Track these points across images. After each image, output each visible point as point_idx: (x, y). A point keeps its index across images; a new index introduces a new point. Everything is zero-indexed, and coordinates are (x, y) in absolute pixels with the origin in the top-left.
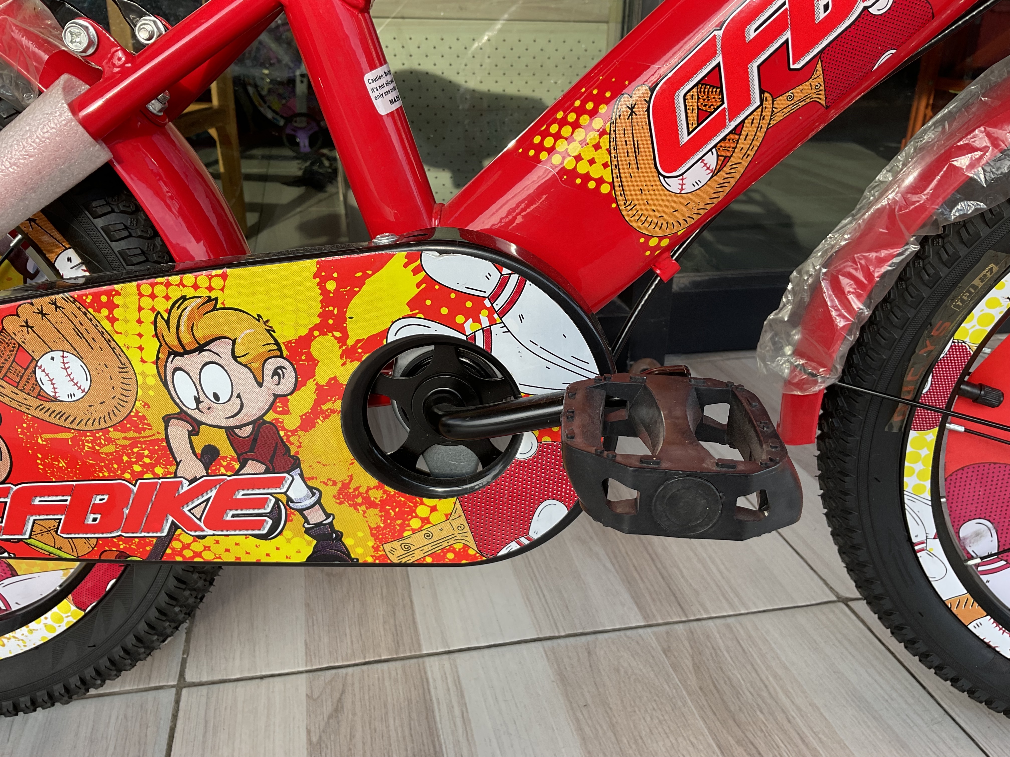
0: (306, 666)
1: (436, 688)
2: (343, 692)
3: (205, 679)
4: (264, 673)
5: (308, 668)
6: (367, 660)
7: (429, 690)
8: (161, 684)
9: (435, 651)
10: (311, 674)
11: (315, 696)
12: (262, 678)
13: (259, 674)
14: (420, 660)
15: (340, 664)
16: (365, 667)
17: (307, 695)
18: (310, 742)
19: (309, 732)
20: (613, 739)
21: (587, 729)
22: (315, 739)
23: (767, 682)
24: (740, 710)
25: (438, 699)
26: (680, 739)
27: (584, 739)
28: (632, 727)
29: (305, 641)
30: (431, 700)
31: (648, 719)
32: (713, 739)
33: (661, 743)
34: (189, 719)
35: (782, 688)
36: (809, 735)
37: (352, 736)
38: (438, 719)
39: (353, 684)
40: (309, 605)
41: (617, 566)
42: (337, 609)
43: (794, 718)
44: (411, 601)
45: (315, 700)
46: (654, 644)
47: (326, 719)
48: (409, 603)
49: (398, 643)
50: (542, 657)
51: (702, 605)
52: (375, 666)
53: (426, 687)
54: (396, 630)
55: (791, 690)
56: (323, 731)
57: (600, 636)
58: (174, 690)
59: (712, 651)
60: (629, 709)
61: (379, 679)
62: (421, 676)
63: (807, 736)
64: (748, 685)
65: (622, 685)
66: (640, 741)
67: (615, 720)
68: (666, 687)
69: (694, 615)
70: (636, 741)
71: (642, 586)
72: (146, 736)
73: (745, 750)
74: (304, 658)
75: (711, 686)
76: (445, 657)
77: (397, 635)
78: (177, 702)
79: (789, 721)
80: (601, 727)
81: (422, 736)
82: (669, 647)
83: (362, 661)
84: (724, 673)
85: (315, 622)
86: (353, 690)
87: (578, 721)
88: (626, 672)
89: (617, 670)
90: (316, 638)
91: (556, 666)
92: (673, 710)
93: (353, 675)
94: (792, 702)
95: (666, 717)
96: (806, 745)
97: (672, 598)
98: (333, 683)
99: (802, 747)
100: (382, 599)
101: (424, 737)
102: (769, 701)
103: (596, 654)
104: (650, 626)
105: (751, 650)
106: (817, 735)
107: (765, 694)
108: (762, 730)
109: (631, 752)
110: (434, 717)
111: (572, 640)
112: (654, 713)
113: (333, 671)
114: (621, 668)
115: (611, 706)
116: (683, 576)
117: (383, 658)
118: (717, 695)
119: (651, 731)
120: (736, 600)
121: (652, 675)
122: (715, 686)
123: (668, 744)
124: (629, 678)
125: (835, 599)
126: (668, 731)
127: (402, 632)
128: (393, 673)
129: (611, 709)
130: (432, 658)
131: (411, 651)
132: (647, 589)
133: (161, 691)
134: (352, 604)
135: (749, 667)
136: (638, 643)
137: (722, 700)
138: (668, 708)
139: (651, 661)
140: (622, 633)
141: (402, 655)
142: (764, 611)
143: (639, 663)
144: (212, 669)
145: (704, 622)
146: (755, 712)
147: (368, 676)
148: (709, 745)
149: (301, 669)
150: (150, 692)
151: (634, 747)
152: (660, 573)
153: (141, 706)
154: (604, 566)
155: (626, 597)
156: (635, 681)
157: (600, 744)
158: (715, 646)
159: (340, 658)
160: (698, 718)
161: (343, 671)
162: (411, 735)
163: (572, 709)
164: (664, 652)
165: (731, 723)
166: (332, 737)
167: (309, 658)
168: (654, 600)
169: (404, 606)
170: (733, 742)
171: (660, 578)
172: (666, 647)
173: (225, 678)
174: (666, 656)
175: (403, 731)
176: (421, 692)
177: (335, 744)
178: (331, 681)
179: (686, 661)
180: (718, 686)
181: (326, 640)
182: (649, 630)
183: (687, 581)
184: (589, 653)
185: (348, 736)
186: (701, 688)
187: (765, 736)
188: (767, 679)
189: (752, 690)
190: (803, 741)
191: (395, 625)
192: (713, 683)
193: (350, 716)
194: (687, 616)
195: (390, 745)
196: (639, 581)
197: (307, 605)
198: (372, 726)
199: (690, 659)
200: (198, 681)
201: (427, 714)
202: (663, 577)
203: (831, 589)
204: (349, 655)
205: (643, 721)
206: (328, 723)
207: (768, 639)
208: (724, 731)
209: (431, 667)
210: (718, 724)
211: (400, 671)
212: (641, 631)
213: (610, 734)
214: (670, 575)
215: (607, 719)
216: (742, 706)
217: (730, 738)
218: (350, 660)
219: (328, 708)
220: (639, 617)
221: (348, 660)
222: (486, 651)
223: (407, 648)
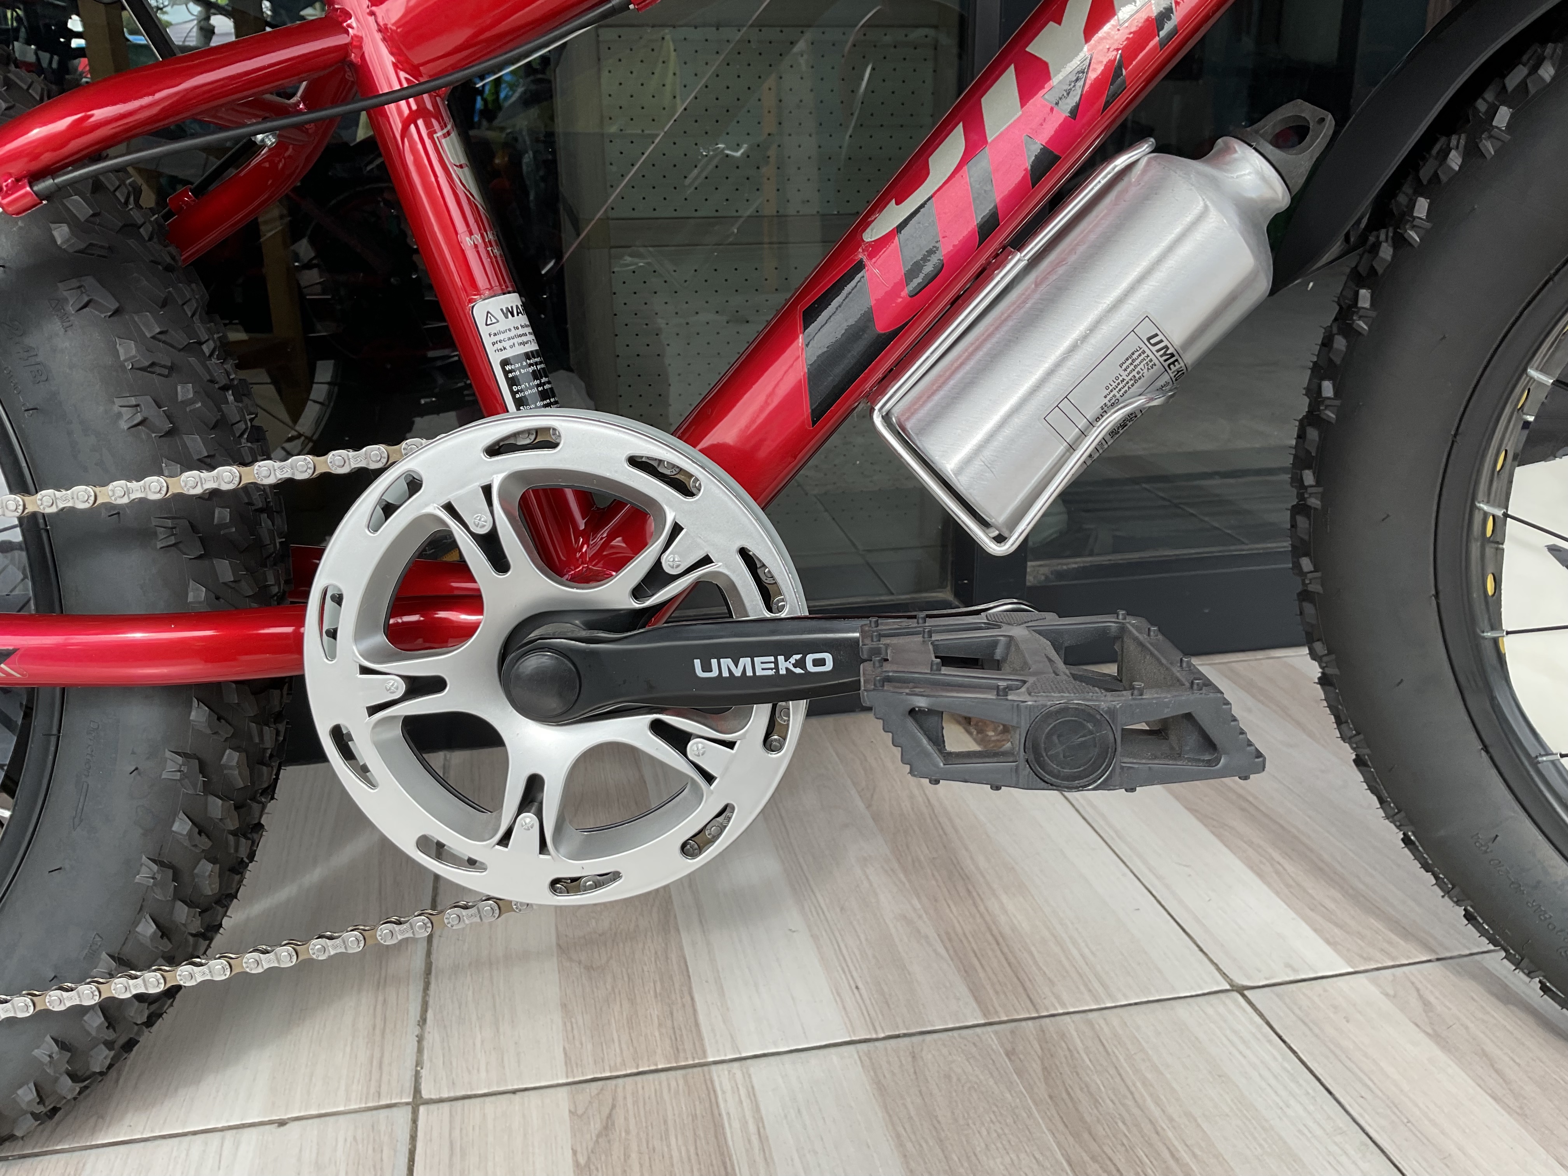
0: (567, 1077)
1: (726, 1101)
2: (614, 1107)
3: (445, 1095)
4: (516, 1087)
5: (570, 1080)
6: (641, 1069)
7: (717, 1103)
8: (393, 1101)
9: (723, 1058)
10: (574, 1087)
11: (580, 1112)
12: (514, 1092)
13: (510, 1088)
14: (706, 1068)
15: (608, 1074)
16: (638, 1078)
17: (570, 1111)
18: (577, 1164)
19: (575, 1152)
20: (941, 1155)
21: (909, 1145)
22: (582, 1161)
23: (1133, 1089)
24: (1098, 1121)
25: (728, 1114)
26: (1023, 1156)
27: (905, 1156)
28: (965, 1143)
29: (564, 1048)
30: (720, 1115)
31: (984, 1133)
32: (1062, 1155)
33: (998, 1160)
34: (431, 1140)
35: (1151, 1095)
36: (1180, 1148)
37: (627, 1157)
38: (729, 1135)
39: (625, 1098)
40: (565, 1005)
41: (951, 952)
42: (601, 1009)
43: (1164, 1130)
44: (692, 999)
45: (580, 1117)
46: (995, 1044)
47: (594, 1138)
48: (689, 1001)
49: (678, 1049)
50: (856, 1063)
51: (1058, 998)
52: (650, 1077)
53: (713, 1100)
54: (675, 1033)
55: (1162, 1097)
56: (592, 1152)
57: (928, 1037)
58: (410, 1108)
59: (1067, 1053)
60: (962, 1122)
61: (655, 1090)
62: (707, 1088)
63: (1178, 1151)
64: (1110, 1092)
65: (954, 1094)
66: (973, 1158)
67: (943, 1135)
68: (1008, 1095)
69: (1047, 1010)
70: (968, 1158)
71: (982, 975)
72: (382, 1160)
73: (1101, 1167)
74: (564, 1067)
75: (1065, 1095)
76: (736, 1065)
77: (676, 1039)
78: (415, 1121)
79: (1157, 1133)
80: (927, 1142)
81: (710, 1155)
82: (1014, 1049)
83: (635, 1071)
84: (1081, 1079)
85: (575, 1026)
86: (625, 1105)
87: (898, 1136)
88: (959, 1080)
89: (948, 1077)
90: (577, 1043)
91: (872, 1073)
92: (1015, 1122)
93: (624, 1088)
94: (1163, 1111)
95: (1007, 1131)
96: (1177, 1160)
97: (1020, 990)
98: (600, 1096)
99: (1172, 1162)
100: (656, 997)
101: (713, 1156)
102: (1135, 1111)
103: (922, 1057)
104: (991, 1024)
105: (1116, 1051)
106: (1190, 1149)
107: (1130, 1102)
108: (1123, 1144)
109: (962, 1170)
110: (724, 1134)
111: (893, 1042)
112: (991, 1125)
113: (600, 1083)
114: (953, 1075)
115: (940, 1118)
116: (1036, 963)
117: (660, 1067)
118: (1070, 1104)
119: (987, 1145)
120: (1100, 990)
121: (991, 1082)
122: (1069, 1094)
123: (1007, 1160)
124: (963, 1086)
125: (1228, 987)
126: (1007, 1147)
127: (681, 1036)
128: (673, 1084)
129: (939, 1122)
130: (720, 1067)
131: (694, 1059)
132: (989, 979)
133: (395, 1110)
134: (618, 1003)
135: (1112, 1071)
136: (974, 1044)
137: (1077, 1110)
138: (1010, 1120)
139: (990, 1066)
140: (955, 1033)
141: (683, 1064)
142: (1136, 1004)
143: (976, 1068)
144: (453, 1083)
145: (1058, 1018)
146: (1116, 1123)
147: (643, 1088)
148: (1057, 1161)
149: (561, 1081)
150: (382, 1111)
151: (966, 1164)
152: (1006, 959)
153: (373, 1126)
154: (935, 951)
155: (962, 989)
156: (969, 1089)
157: (925, 1163)
158: (1071, 1048)
159: (607, 1068)
160: (1045, 1130)
161: (614, 1082)
162: (697, 1155)
163: (893, 1125)
164: (1007, 1055)
165: (1086, 1136)
166: (603, 1157)
167: (569, 1070)
168: (997, 993)
169: (684, 1006)
170: (1086, 1158)
171: (1006, 965)
172: (1009, 1047)
173: (469, 1093)
174: (1010, 1059)
175: (688, 1151)
176: (707, 1105)
177: (606, 1166)
178: (598, 1094)
179: (1034, 1065)
180: (1072, 1093)
181: (590, 1046)
182: (989, 1028)
183: (1040, 969)
184: (914, 1057)
185: (622, 1158)
186: (1051, 1097)
187: (1127, 1150)
188: (1134, 1085)
189: (1114, 1098)
190: (1173, 1155)
191: (674, 1028)
192: (1067, 1090)
193: (623, 1134)
194: (1037, 1011)
195: (672, 1165)
196: (980, 970)
197: (564, 1006)
198: (651, 1146)
199: (1039, 1062)
200: (438, 1097)
201: (716, 1131)
202: (1009, 964)
203: (1224, 975)
204: (618, 1065)
205: (978, 1135)
206: (597, 1142)
207: (1138, 1036)
208: (1077, 1146)
209: (719, 1076)
210: (1071, 1139)
211: (681, 1082)
212: (978, 1030)
213: (938, 1150)
214: (1019, 963)
215: (935, 1134)
216: (1100, 1117)
217: (1084, 1154)
218: (621, 1070)
219: (596, 1126)
220: (978, 1013)
221: (617, 1070)
222: (786, 1057)
223: (689, 1056)
